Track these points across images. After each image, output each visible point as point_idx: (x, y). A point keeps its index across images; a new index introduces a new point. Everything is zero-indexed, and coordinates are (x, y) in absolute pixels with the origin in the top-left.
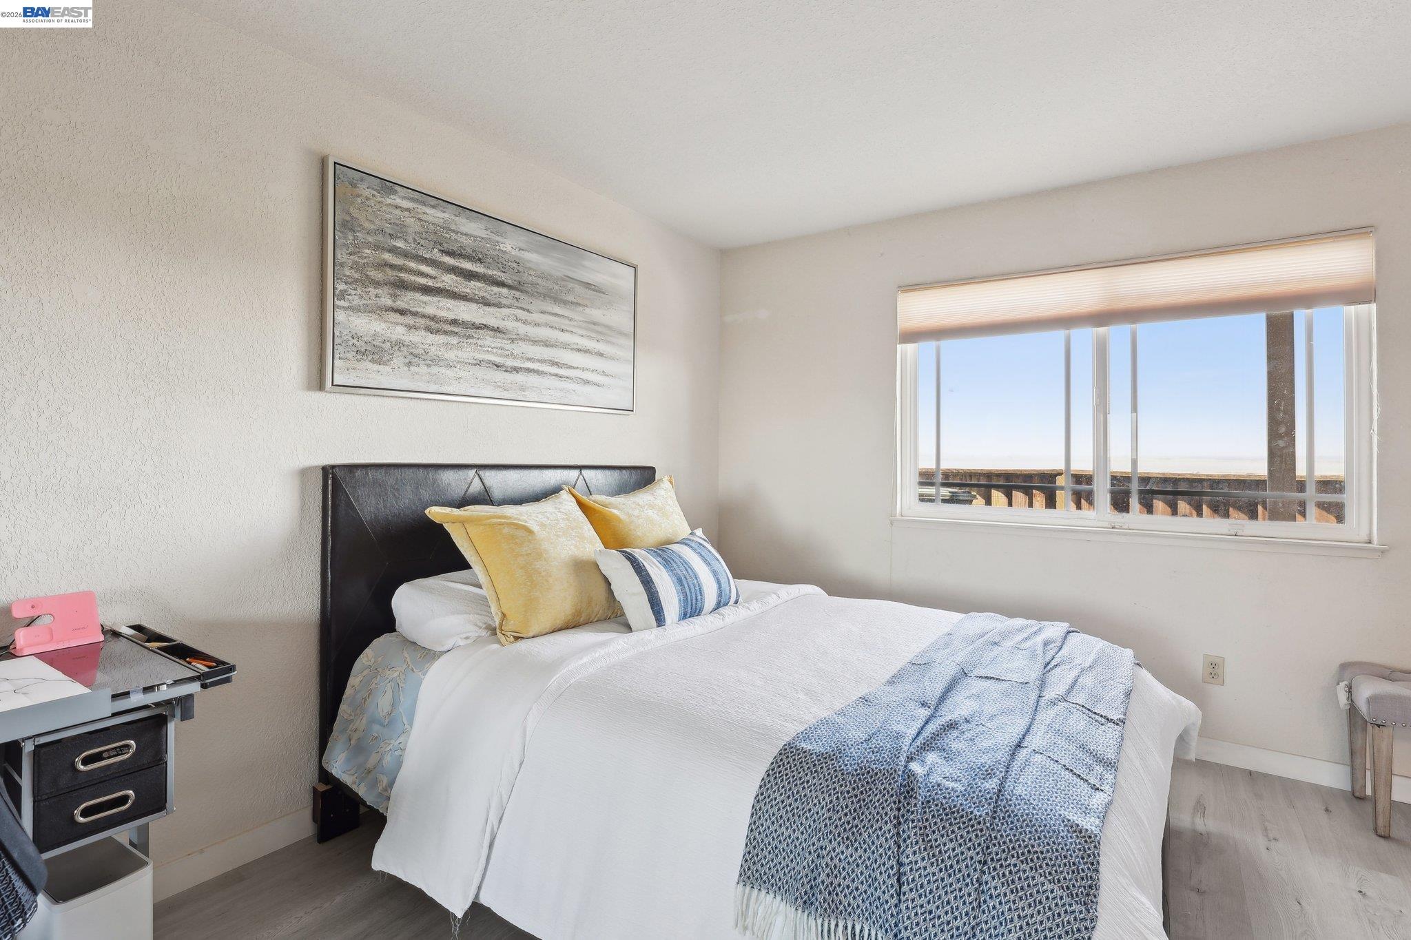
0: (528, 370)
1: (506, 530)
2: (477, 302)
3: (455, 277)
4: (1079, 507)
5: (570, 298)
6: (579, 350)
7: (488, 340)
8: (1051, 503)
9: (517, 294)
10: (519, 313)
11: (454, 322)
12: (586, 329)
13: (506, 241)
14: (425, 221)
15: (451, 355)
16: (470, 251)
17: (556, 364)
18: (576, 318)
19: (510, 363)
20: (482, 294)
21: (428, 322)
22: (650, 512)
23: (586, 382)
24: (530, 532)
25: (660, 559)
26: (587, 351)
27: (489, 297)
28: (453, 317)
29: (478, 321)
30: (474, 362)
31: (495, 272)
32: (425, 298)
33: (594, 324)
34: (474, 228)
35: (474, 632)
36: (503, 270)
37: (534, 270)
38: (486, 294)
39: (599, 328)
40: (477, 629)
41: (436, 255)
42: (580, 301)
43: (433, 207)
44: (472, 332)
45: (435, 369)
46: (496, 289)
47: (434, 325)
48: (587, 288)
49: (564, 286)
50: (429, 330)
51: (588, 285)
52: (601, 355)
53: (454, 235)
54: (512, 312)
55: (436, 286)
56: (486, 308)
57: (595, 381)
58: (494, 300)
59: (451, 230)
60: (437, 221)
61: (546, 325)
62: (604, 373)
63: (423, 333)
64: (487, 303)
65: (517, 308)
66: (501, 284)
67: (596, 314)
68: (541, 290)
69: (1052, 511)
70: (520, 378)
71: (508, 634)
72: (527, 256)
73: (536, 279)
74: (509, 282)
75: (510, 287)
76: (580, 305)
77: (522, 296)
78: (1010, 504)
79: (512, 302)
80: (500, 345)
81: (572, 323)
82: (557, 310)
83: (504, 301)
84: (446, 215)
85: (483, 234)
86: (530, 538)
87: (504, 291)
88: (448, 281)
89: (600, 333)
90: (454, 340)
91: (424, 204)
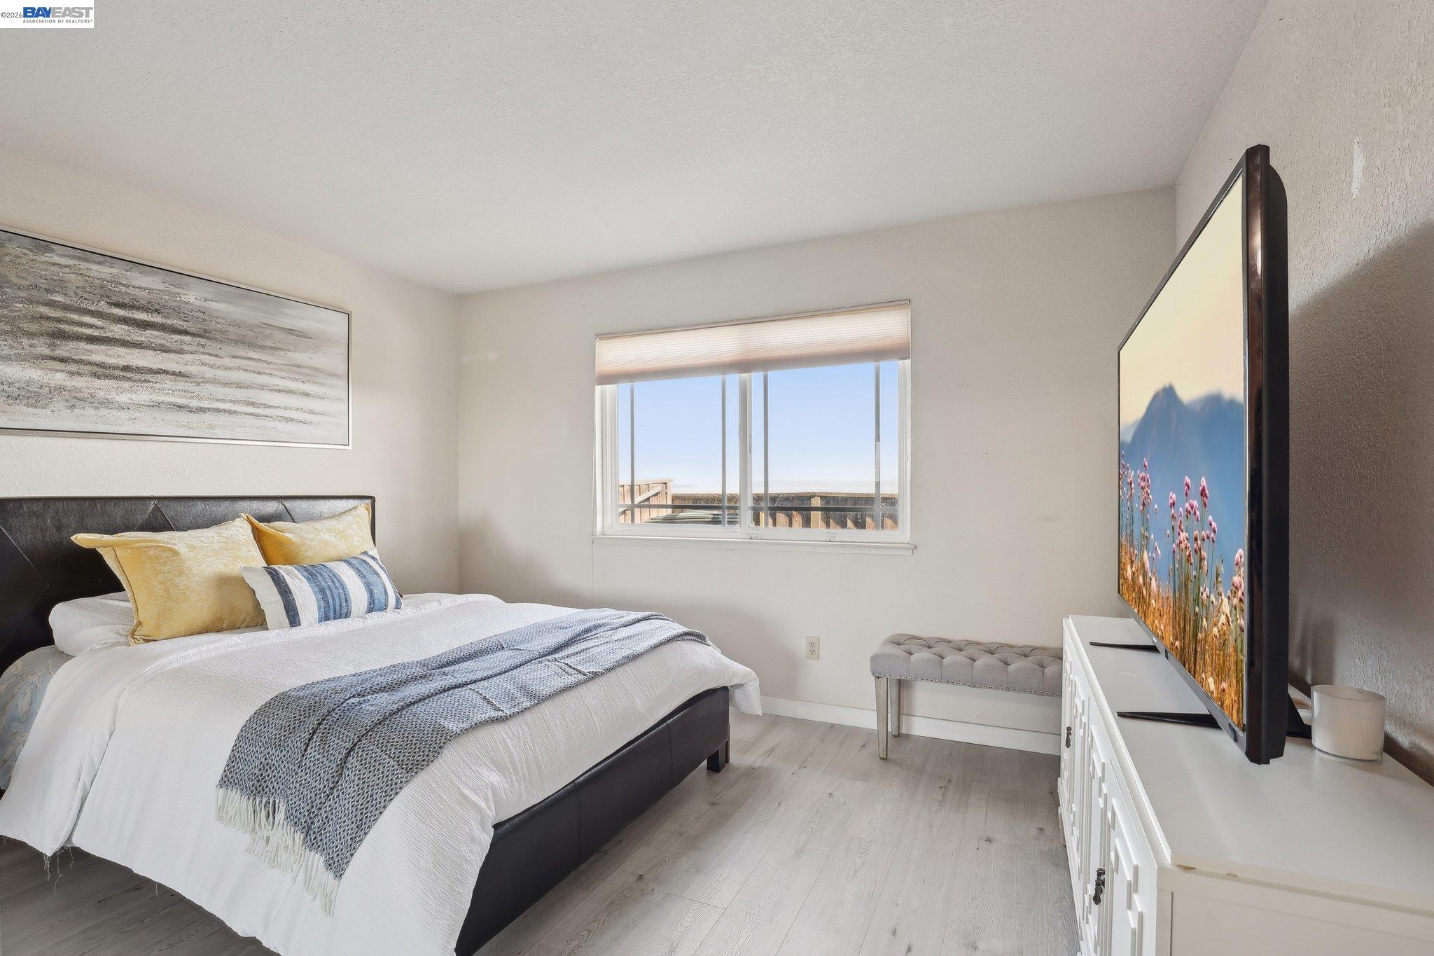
0: (217, 410)
1: (152, 552)
2: (154, 349)
3: (126, 327)
4: (828, 525)
5: (269, 343)
6: (280, 391)
7: (168, 383)
8: (807, 523)
9: (203, 341)
10: (206, 358)
11: (127, 368)
12: (288, 371)
13: (188, 292)
14: (89, 277)
15: (123, 398)
16: (144, 303)
17: (253, 404)
18: (276, 361)
19: (195, 403)
20: (160, 341)
21: (95, 369)
22: (327, 536)
23: (288, 420)
24: (176, 553)
25: (306, 574)
26: (288, 392)
27: (168, 344)
28: (125, 364)
29: (155, 366)
30: (152, 404)
31: (175, 322)
32: (91, 347)
33: (299, 367)
34: (150, 282)
35: (112, 638)
36: (186, 319)
37: (224, 319)
38: (166, 341)
39: (305, 371)
40: (117, 636)
41: (103, 306)
42: (280, 346)
43: (99, 263)
44: (149, 377)
45: (103, 412)
46: (176, 337)
47: (100, 371)
48: (288, 334)
49: (260, 333)
50: (96, 375)
51: (290, 331)
52: (307, 395)
53: (124, 288)
54: (197, 358)
55: (104, 335)
56: (165, 355)
57: (300, 419)
58: (174, 347)
59: (121, 284)
60: (103, 276)
61: (239, 368)
62: (312, 412)
63: (89, 379)
64: (166, 350)
65: (203, 353)
66: (186, 333)
67: (300, 357)
68: (232, 336)
69: (807, 530)
70: (208, 418)
71: (138, 637)
72: (214, 305)
73: (225, 327)
74: (193, 330)
75: (193, 335)
76: (280, 349)
77: (209, 343)
78: (775, 524)
79: (197, 348)
80: (182, 388)
81: (271, 366)
82: (252, 354)
83: (186, 348)
84: (114, 271)
85: (161, 287)
86: (174, 558)
87: (187, 338)
88: (118, 330)
89: (307, 375)
90: (126, 385)
91: (88, 261)
